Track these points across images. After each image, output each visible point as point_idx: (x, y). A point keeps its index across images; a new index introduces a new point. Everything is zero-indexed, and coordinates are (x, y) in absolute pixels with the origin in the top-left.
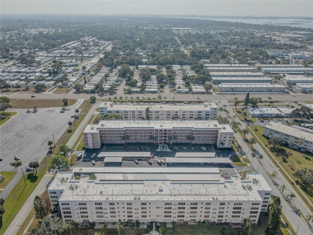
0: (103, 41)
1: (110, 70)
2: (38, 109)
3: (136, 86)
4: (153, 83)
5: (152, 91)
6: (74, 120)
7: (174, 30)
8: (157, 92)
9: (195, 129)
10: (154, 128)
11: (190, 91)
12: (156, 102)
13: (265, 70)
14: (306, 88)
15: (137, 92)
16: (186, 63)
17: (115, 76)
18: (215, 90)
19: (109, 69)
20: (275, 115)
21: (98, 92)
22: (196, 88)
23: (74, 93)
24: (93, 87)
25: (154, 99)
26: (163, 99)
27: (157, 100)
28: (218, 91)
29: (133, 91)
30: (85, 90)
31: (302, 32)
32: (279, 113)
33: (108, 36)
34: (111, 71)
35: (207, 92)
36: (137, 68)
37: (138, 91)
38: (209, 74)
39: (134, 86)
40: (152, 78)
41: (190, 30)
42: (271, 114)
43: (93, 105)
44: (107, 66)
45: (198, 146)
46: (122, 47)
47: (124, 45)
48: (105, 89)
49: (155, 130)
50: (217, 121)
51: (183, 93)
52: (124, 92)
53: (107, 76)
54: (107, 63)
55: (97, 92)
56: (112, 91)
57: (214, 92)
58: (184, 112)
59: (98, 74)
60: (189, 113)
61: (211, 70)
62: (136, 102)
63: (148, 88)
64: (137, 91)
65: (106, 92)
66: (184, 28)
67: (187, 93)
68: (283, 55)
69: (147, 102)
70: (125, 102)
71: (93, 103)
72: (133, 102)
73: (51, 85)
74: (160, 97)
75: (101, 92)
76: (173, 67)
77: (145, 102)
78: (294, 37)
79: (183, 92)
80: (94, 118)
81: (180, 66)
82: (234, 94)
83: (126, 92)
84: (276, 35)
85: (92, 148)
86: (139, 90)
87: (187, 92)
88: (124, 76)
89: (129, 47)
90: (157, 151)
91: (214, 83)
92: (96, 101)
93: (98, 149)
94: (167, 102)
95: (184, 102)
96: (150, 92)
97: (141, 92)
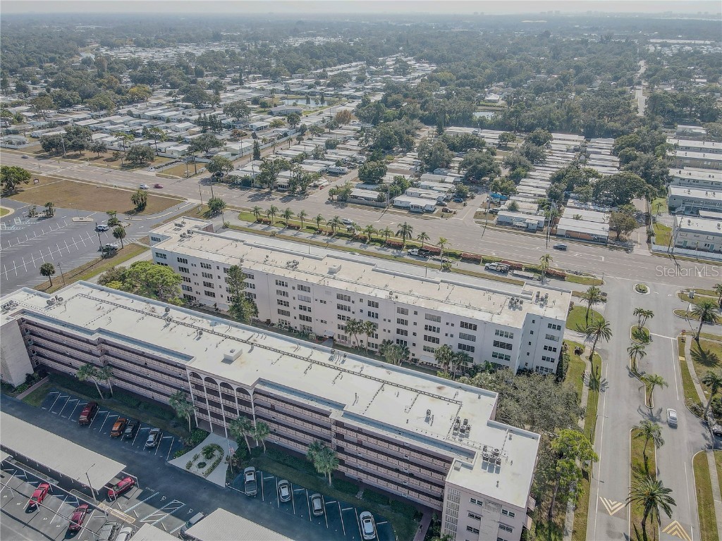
2: (57, 210)
3: (376, 183)
4: (442, 182)
5: (412, 206)
6: (97, 260)
7: (654, 44)
8: (430, 212)
9: (348, 415)
11: (547, 224)
15: (366, 203)
18: (653, 235)
19: (360, 129)
21: (260, 188)
22: (577, 218)
23: (205, 182)
25: (386, 232)
27: (392, 238)
28: (665, 244)
29: (355, 197)
30: (230, 177)
35: (618, 239)
37: (373, 199)
38: (667, 173)
39: (372, 183)
44: (363, 121)
45: (360, 495)
48: (280, 181)
52: (329, 196)
53: (330, 145)
55: (258, 186)
56: (299, 187)
57: (648, 241)
59: (316, 139)
61: (688, 161)
62: (330, 235)
63: (412, 195)
64: (367, 198)
65: (280, 188)
66: (689, 41)
69: (363, 240)
70: (298, 229)
71: (208, 217)
72: (320, 233)
73: (175, 155)
74: (405, 231)
75: (268, 187)
76: (552, 138)
77: (355, 239)
79: (518, 224)
83: (335, 197)
86: (375, 195)
90: (170, 462)
91: (671, 209)
94: (424, 253)
95: (487, 264)
96: (407, 207)
97: (379, 204)
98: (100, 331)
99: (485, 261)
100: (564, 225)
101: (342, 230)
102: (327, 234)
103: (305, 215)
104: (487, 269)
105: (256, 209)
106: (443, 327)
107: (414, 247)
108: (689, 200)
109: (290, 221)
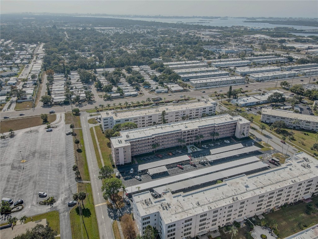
0: (24, 43)
1: (66, 77)
2: (16, 132)
3: (111, 91)
4: (127, 86)
5: (132, 95)
6: (73, 137)
8: (138, 95)
9: (217, 124)
10: (181, 130)
11: (168, 90)
12: (145, 105)
13: (216, 65)
14: (259, 77)
15: (117, 98)
17: (79, 83)
18: (190, 86)
19: (64, 76)
20: (255, 103)
21: (74, 103)
22: (173, 87)
23: (44, 107)
24: (64, 97)
25: (143, 102)
27: (146, 103)
28: (193, 88)
29: (112, 97)
30: (55, 103)
31: (214, 30)
32: (257, 101)
35: (184, 89)
36: (96, 72)
37: (119, 96)
38: (174, 72)
39: (109, 92)
40: (121, 81)
41: (114, 29)
42: (253, 103)
43: (79, 118)
44: (57, 73)
48: (81, 98)
49: (183, 132)
50: (228, 115)
52: (103, 99)
53: (69, 83)
54: (57, 69)
55: (72, 102)
57: (190, 88)
58: (191, 111)
59: (55, 83)
60: (195, 111)
62: (125, 108)
63: (126, 92)
64: (116, 96)
65: (84, 101)
68: (217, 50)
69: (137, 106)
71: (78, 115)
72: (122, 108)
73: (4, 101)
74: (149, 99)
75: (76, 102)
77: (134, 107)
78: (212, 34)
79: (162, 92)
80: (94, 131)
81: (137, 66)
82: (209, 89)
83: (106, 99)
84: (196, 33)
85: (123, 163)
86: (119, 94)
87: (167, 92)
88: (88, 82)
89: (65, 49)
90: (189, 152)
91: (183, 80)
92: (80, 112)
93: (130, 163)
96: (130, 95)
97: (122, 97)
98: (153, 135)
99: (171, 102)
100: (173, 89)
101: (128, 105)
104: (173, 103)
105: (96, 107)
106: (199, 111)
107: (152, 104)
108: (185, 77)
109: (110, 108)
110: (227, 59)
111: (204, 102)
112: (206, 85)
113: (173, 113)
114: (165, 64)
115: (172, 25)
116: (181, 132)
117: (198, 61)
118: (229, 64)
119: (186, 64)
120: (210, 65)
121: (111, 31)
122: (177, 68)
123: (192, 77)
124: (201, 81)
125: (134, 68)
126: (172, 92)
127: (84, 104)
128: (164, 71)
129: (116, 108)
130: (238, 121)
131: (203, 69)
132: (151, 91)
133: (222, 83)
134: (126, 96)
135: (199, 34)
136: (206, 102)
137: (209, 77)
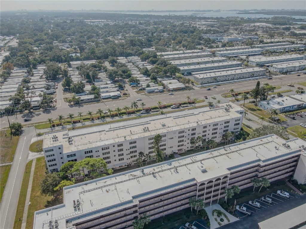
1: (28, 72)
3: (83, 91)
4: (107, 84)
5: (112, 96)
8: (120, 96)
9: (264, 161)
10: (194, 179)
11: (164, 88)
12: (129, 113)
15: (89, 101)
16: (130, 54)
17: (42, 80)
18: (193, 82)
19: (26, 71)
20: (296, 107)
21: (21, 112)
22: (170, 83)
24: (8, 102)
25: (126, 108)
26: (140, 107)
27: (130, 110)
28: (199, 85)
29: (82, 100)
33: (7, 30)
34: (30, 73)
35: (186, 86)
36: (70, 66)
37: (92, 99)
39: (80, 93)
40: (100, 77)
41: (105, 22)
42: (293, 106)
43: (18, 140)
44: (20, 67)
46: (33, 41)
47: (35, 38)
48: (33, 104)
49: (198, 185)
50: (276, 136)
51: (157, 92)
52: (68, 104)
53: (26, 81)
54: (19, 62)
55: (18, 110)
57: (193, 85)
58: (205, 127)
59: (9, 80)
60: (212, 127)
62: (99, 118)
63: (104, 92)
64: (88, 99)
65: (37, 108)
67: (162, 92)
68: (219, 39)
69: (116, 115)
70: (79, 122)
71: (18, 135)
72: (93, 119)
74: (134, 105)
75: (26, 109)
76: (118, 59)
77: (113, 116)
78: (208, 24)
79: (156, 90)
81: (125, 58)
82: (219, 85)
83: (72, 103)
84: (191, 23)
86: (92, 96)
87: (162, 90)
88: (55, 79)
89: (43, 40)
91: (183, 74)
92: (23, 129)
94: (148, 111)
95: (172, 107)
96: (109, 97)
97: (96, 100)
98: (134, 197)
99: (169, 106)
100: (171, 87)
101: (102, 115)
102: (97, 119)
103: (73, 115)
104: (172, 108)
105: (50, 120)
106: (219, 127)
107: (139, 111)
108: (186, 70)
109: (73, 120)
110: (233, 48)
111: (225, 110)
112: (215, 80)
113: (174, 132)
114: (158, 54)
115: (165, 17)
116: (196, 185)
117: (198, 51)
118: (237, 53)
119: (184, 53)
120: (214, 54)
121: (101, 22)
122: (174, 59)
123: (194, 69)
124: (208, 75)
125: (120, 60)
126: (169, 91)
127: (37, 113)
128: (157, 63)
129: (84, 119)
130: (300, 151)
131: (206, 59)
132: (139, 90)
133: (236, 76)
134: (103, 99)
135: (195, 24)
136: (227, 110)
137: (216, 69)
